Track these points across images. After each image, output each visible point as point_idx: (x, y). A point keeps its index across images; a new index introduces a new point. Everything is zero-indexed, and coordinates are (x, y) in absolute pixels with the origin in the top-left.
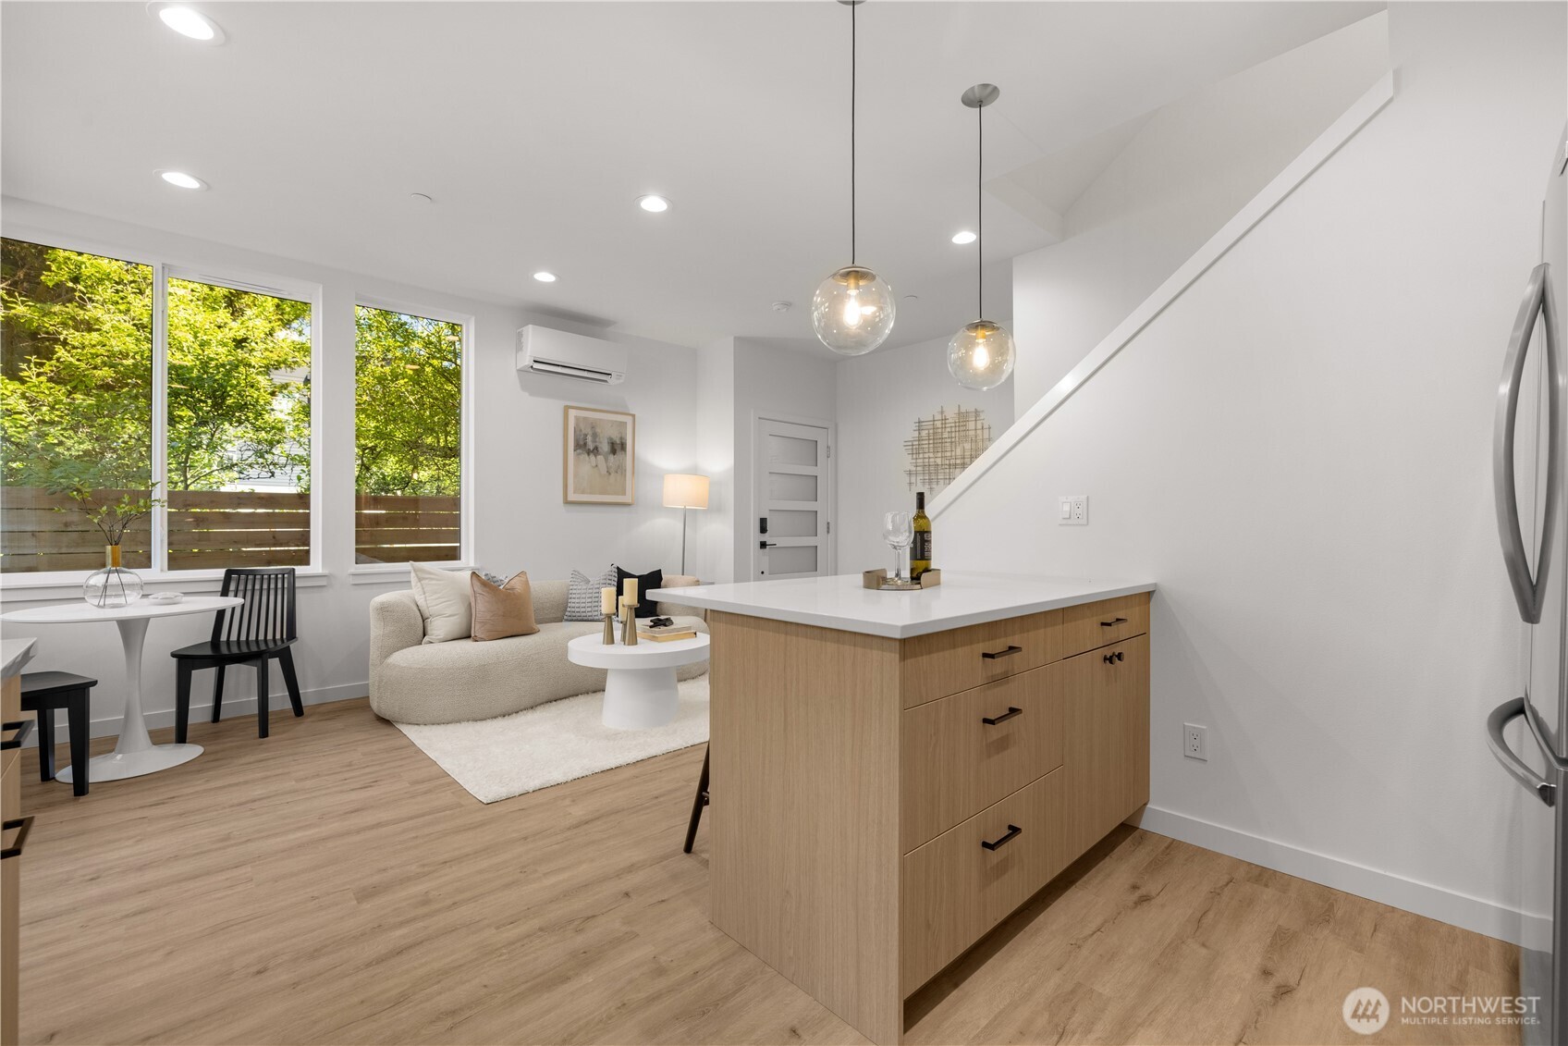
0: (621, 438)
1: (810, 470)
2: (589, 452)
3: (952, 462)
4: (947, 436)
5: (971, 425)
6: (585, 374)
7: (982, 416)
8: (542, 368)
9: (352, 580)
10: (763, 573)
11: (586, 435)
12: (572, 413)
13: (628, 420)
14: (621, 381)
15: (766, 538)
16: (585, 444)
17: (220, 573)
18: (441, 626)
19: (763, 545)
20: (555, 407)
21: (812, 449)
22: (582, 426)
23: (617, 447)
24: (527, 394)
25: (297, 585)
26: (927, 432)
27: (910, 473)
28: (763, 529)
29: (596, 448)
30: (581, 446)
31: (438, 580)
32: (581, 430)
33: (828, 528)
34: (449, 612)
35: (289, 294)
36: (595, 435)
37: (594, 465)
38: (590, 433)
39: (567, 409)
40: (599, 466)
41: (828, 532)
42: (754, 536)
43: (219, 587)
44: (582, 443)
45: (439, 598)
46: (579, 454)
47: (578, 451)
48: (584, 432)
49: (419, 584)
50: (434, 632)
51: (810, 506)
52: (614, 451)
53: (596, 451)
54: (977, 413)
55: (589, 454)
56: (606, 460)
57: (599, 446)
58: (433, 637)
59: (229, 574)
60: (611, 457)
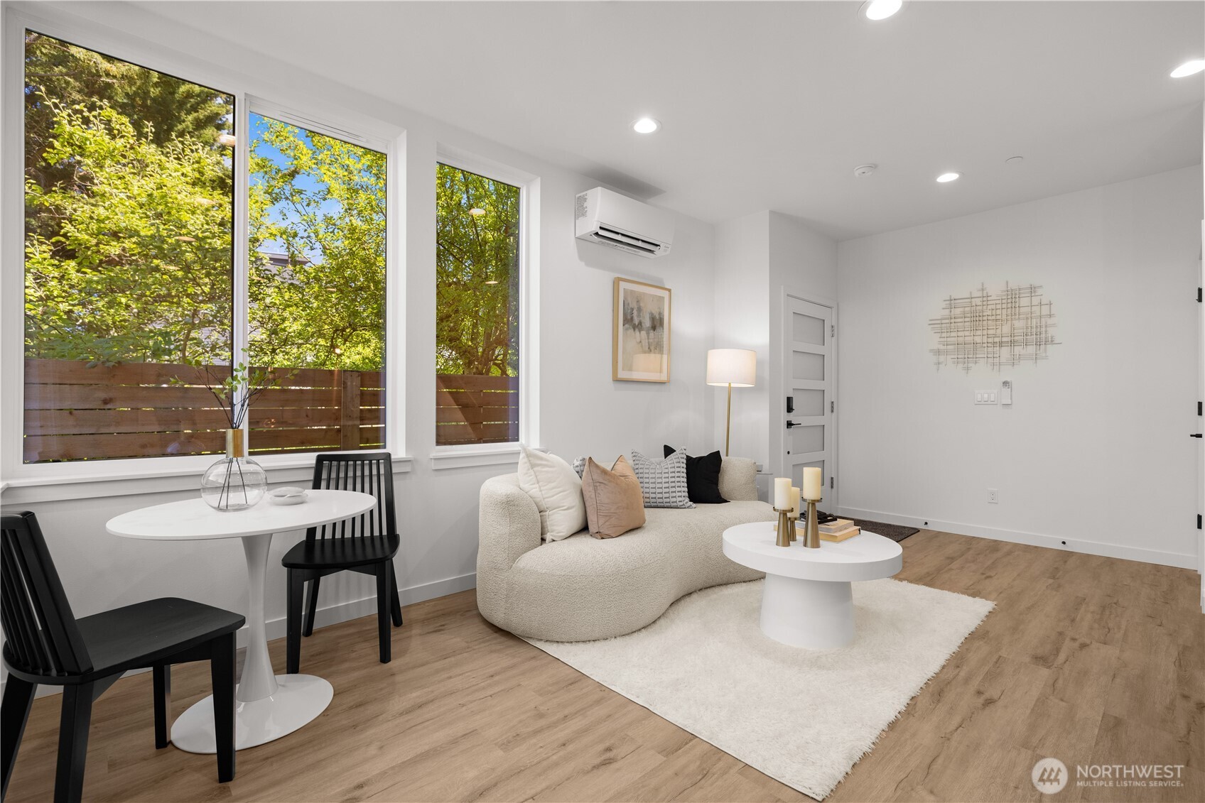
0: (660, 314)
1: (818, 349)
2: (634, 327)
3: (997, 340)
4: (989, 313)
5: (1024, 301)
6: (640, 244)
7: (1039, 292)
8: (607, 235)
9: (434, 466)
10: (788, 453)
11: (632, 309)
12: (623, 285)
13: (665, 294)
14: (668, 253)
15: (792, 417)
16: (632, 318)
17: (310, 459)
18: (563, 519)
19: (789, 424)
20: (605, 279)
21: (822, 329)
22: (629, 300)
23: (657, 323)
24: (583, 263)
25: (394, 471)
26: (961, 309)
27: (938, 352)
28: (790, 409)
29: (640, 323)
30: (628, 320)
31: (551, 467)
32: (629, 304)
33: (832, 407)
34: (567, 504)
35: (367, 142)
36: (639, 310)
37: (639, 341)
38: (636, 307)
39: (616, 282)
40: (643, 342)
41: (832, 411)
42: (784, 416)
43: (310, 475)
44: (629, 317)
45: (553, 488)
46: (627, 329)
47: (627, 326)
48: (631, 306)
49: (531, 471)
50: (555, 528)
51: (818, 385)
52: (654, 328)
53: (638, 327)
54: (1032, 290)
55: (634, 330)
56: (648, 334)
57: (643, 321)
58: (554, 534)
59: (320, 460)
60: (652, 333)
